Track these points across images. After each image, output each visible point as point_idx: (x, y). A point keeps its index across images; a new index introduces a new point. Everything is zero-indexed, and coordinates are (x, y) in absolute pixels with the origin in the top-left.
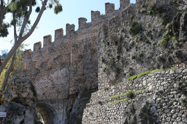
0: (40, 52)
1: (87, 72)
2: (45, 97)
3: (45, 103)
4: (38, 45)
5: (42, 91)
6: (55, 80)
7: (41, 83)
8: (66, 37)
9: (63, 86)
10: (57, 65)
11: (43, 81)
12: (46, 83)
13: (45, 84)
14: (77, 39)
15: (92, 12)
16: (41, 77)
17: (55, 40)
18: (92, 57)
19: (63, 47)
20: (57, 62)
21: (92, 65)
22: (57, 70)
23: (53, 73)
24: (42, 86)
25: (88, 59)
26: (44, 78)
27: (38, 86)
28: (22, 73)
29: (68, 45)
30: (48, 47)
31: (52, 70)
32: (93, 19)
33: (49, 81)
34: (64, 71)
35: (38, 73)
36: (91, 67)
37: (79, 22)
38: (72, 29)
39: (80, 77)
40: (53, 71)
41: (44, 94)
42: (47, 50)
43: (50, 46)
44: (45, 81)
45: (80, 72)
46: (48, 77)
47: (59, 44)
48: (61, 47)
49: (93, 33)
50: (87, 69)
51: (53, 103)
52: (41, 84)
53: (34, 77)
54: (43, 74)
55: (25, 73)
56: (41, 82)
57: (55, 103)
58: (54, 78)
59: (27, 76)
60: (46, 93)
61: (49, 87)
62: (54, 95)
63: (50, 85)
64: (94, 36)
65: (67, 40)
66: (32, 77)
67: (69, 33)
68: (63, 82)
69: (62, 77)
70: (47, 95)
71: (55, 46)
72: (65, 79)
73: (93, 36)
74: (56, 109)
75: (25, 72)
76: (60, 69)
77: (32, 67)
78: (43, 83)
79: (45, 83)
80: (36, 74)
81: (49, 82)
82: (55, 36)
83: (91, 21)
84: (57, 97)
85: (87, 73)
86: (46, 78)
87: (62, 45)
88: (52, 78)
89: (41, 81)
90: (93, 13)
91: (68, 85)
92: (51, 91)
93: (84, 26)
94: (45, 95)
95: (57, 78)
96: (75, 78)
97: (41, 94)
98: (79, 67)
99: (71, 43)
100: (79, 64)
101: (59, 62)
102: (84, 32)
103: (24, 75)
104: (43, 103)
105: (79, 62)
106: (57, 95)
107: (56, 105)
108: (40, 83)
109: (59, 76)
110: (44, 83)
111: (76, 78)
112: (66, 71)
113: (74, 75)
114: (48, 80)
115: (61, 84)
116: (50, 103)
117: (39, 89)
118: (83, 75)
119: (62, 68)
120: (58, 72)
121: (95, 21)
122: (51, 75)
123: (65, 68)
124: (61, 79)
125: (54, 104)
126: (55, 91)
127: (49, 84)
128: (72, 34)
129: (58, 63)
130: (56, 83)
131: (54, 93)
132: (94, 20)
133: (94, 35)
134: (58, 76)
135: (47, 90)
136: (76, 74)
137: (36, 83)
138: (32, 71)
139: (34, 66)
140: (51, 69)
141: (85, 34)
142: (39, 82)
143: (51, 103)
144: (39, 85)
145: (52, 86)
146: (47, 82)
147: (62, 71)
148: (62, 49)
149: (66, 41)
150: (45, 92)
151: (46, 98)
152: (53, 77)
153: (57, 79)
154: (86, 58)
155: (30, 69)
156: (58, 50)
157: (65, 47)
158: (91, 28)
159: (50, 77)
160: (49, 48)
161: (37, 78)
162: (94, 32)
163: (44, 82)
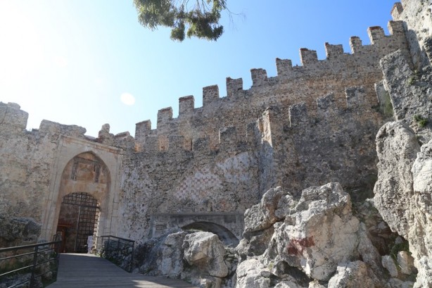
0: (173, 124)
1: (306, 160)
2: (209, 210)
3: (212, 221)
4: (166, 112)
5: (200, 196)
6: (228, 175)
7: (199, 180)
8: (229, 100)
9: (245, 187)
10: (228, 146)
11: (202, 175)
12: (209, 180)
13: (207, 183)
14: (252, 104)
15: (278, 59)
16: (197, 167)
17: (204, 104)
18: (314, 130)
19: (223, 118)
20: (228, 139)
21: (317, 147)
22: (229, 155)
23: (222, 161)
24: (201, 186)
25: (303, 135)
26: (205, 170)
27: (193, 186)
28: (156, 158)
29: (233, 114)
30: (190, 116)
31: (219, 154)
32: (281, 71)
33: (215, 177)
34: (244, 157)
35: (189, 159)
36: (313, 149)
37: (252, 76)
38: (239, 86)
39: (292, 170)
40: (222, 157)
41: (206, 202)
42: (188, 122)
43: (194, 115)
44: (207, 175)
45: (290, 160)
46: (213, 167)
47: (214, 112)
48: (219, 117)
49: (283, 95)
50: (305, 153)
51: (231, 222)
52: (199, 183)
53: (183, 168)
54: (201, 162)
55: (161, 159)
56: (199, 178)
57: (235, 222)
58: (225, 171)
59: (167, 165)
60: (211, 201)
61: (215, 188)
62: (228, 205)
63: (218, 185)
64: (286, 100)
65: (230, 104)
66: (179, 168)
67: (235, 93)
68: (244, 179)
69: (241, 170)
70: (214, 204)
71: (206, 115)
72: (247, 173)
73: (283, 99)
74: (238, 234)
75: (163, 157)
76: (235, 153)
77: (177, 147)
78: (202, 181)
79: (206, 180)
80: (186, 162)
81: (215, 179)
82: (204, 97)
83: (277, 75)
84: (236, 209)
85: (307, 162)
86: (207, 170)
87: (220, 113)
88: (221, 171)
89: (198, 176)
90: (279, 62)
91: (257, 187)
92: (221, 197)
93: (265, 82)
94: (209, 205)
95: (232, 172)
96: (283, 170)
97: (200, 202)
98: (287, 150)
99: (240, 110)
100: (286, 143)
101: (232, 140)
102: (265, 92)
103: (160, 163)
104: (208, 221)
105: (286, 139)
106: (234, 205)
107: (236, 227)
108: (196, 181)
109: (236, 167)
110: (204, 180)
111: (285, 171)
112: (249, 159)
113: (279, 164)
114: (213, 175)
115: (241, 183)
116: (223, 220)
117: (195, 191)
118: (298, 164)
119: (240, 151)
120: (233, 159)
121: (285, 75)
122: (219, 165)
123: (247, 153)
124: (240, 173)
125: (233, 224)
126: (230, 197)
127: (215, 182)
128: (240, 94)
129: (231, 142)
130: (231, 181)
131: (228, 202)
132: (284, 73)
133: (285, 98)
134: (234, 168)
135: (211, 194)
136: (283, 162)
137: (187, 179)
138: (177, 154)
139: (180, 145)
140: (217, 152)
141: (267, 95)
142: (193, 178)
143: (226, 221)
144: (193, 183)
145: (222, 187)
146: (210, 178)
147: (241, 157)
148: (222, 121)
149: (229, 106)
150: (208, 198)
151: (212, 210)
152: (223, 168)
153: (232, 174)
154: (298, 133)
155: (171, 150)
156: (213, 122)
157: (227, 117)
158: (278, 85)
159: (216, 167)
160: (192, 118)
161: (189, 170)
162: (285, 93)
163: (204, 177)
